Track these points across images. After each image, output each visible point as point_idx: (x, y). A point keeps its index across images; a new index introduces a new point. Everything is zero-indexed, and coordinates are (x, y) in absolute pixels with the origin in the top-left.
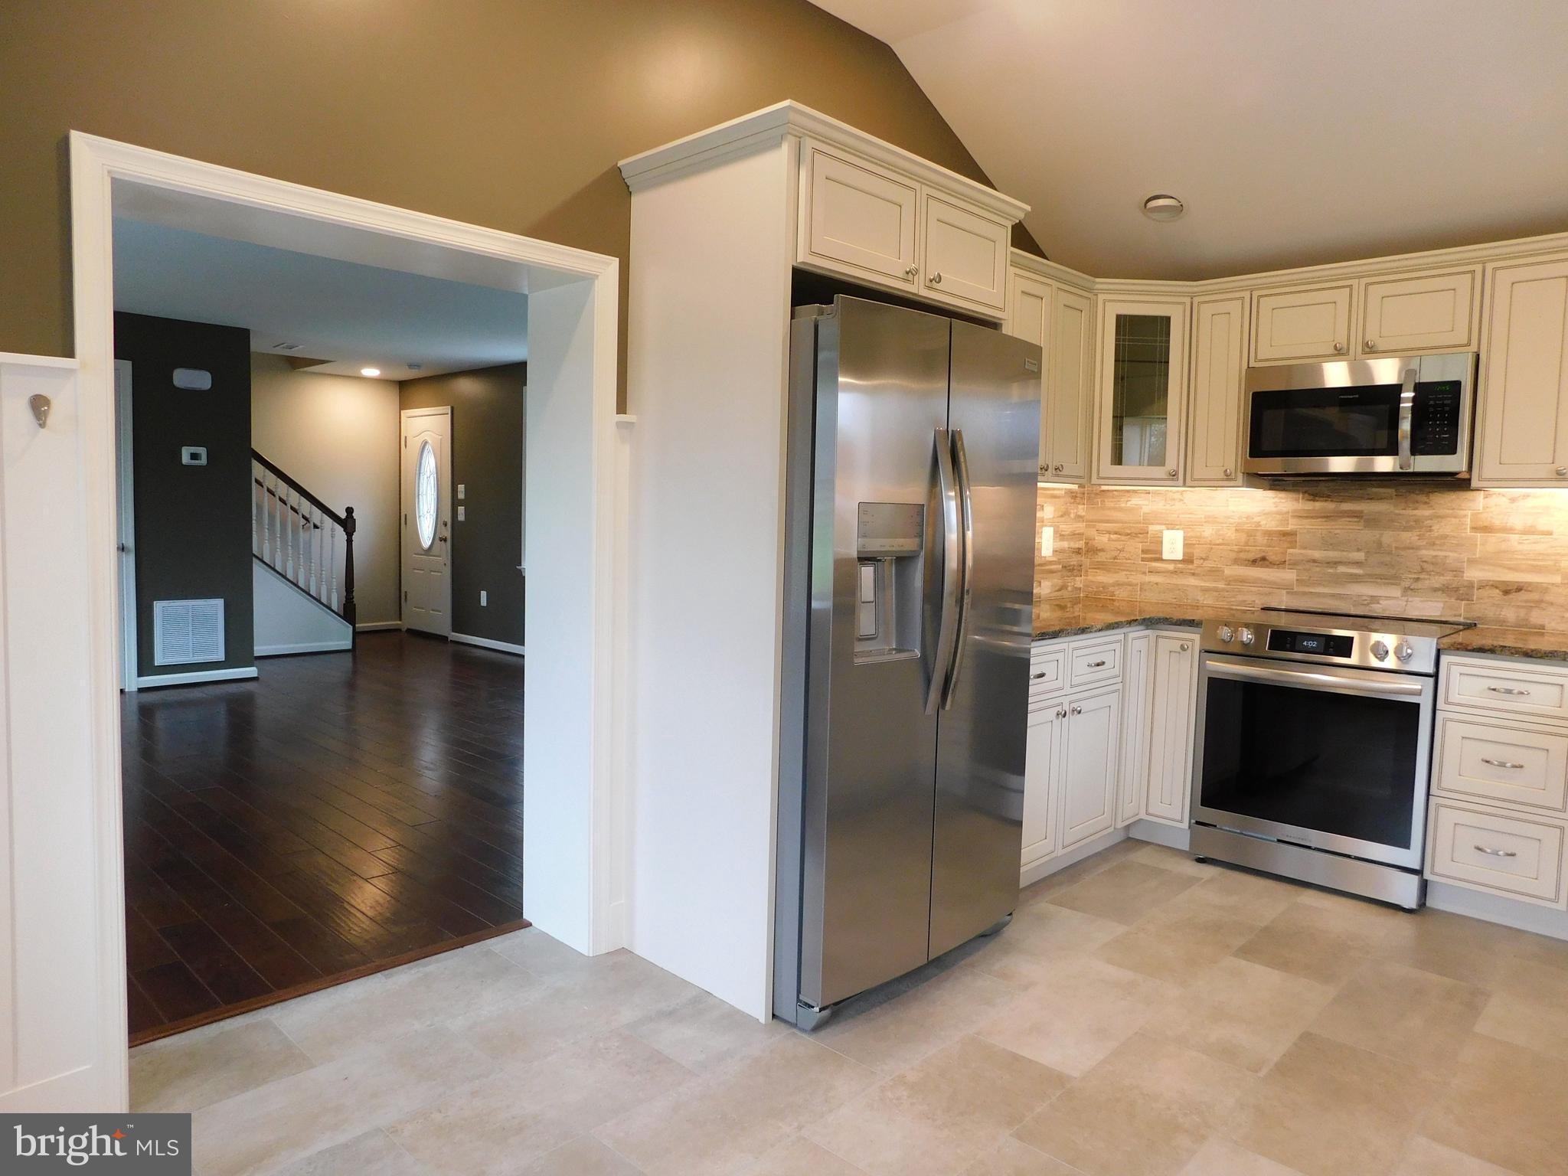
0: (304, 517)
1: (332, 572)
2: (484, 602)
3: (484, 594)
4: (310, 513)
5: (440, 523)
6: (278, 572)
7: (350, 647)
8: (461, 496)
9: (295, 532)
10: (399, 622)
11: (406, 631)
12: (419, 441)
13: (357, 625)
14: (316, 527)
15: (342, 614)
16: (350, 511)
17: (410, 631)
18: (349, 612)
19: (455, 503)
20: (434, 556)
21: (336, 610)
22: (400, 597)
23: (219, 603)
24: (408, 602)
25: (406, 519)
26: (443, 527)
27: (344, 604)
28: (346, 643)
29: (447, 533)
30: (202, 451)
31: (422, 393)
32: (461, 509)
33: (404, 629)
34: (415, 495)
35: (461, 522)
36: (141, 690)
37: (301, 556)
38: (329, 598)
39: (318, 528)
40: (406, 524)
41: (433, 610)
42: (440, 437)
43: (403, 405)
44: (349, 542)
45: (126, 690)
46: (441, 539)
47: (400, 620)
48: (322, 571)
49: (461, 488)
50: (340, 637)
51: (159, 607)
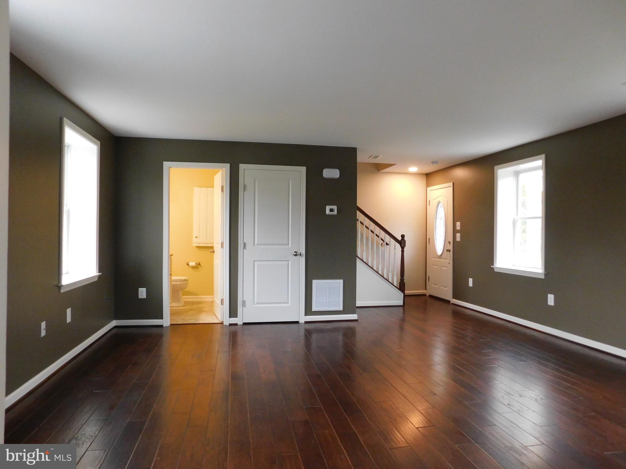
0: (382, 239)
1: (394, 267)
2: (471, 284)
3: (471, 280)
4: (385, 238)
5: (447, 242)
6: (369, 266)
7: (402, 304)
8: (458, 228)
9: (378, 247)
10: (426, 291)
11: (429, 296)
12: (436, 202)
13: (405, 292)
14: (387, 244)
15: (399, 288)
16: (403, 236)
17: (431, 296)
18: (402, 287)
19: (455, 231)
20: (444, 259)
21: (396, 285)
22: (426, 279)
23: (341, 281)
24: (430, 281)
25: (429, 240)
26: (448, 244)
27: (400, 283)
28: (401, 303)
29: (451, 247)
30: (335, 207)
31: (437, 178)
32: (458, 235)
33: (428, 295)
34: (434, 229)
35: (458, 242)
36: (306, 322)
37: (380, 258)
38: (393, 280)
39: (388, 245)
40: (429, 243)
41: (442, 286)
42: (447, 199)
43: (428, 185)
44: (403, 251)
45: (300, 322)
46: (447, 251)
47: (426, 290)
48: (390, 266)
49: (458, 224)
50: (397, 299)
51: (315, 282)
